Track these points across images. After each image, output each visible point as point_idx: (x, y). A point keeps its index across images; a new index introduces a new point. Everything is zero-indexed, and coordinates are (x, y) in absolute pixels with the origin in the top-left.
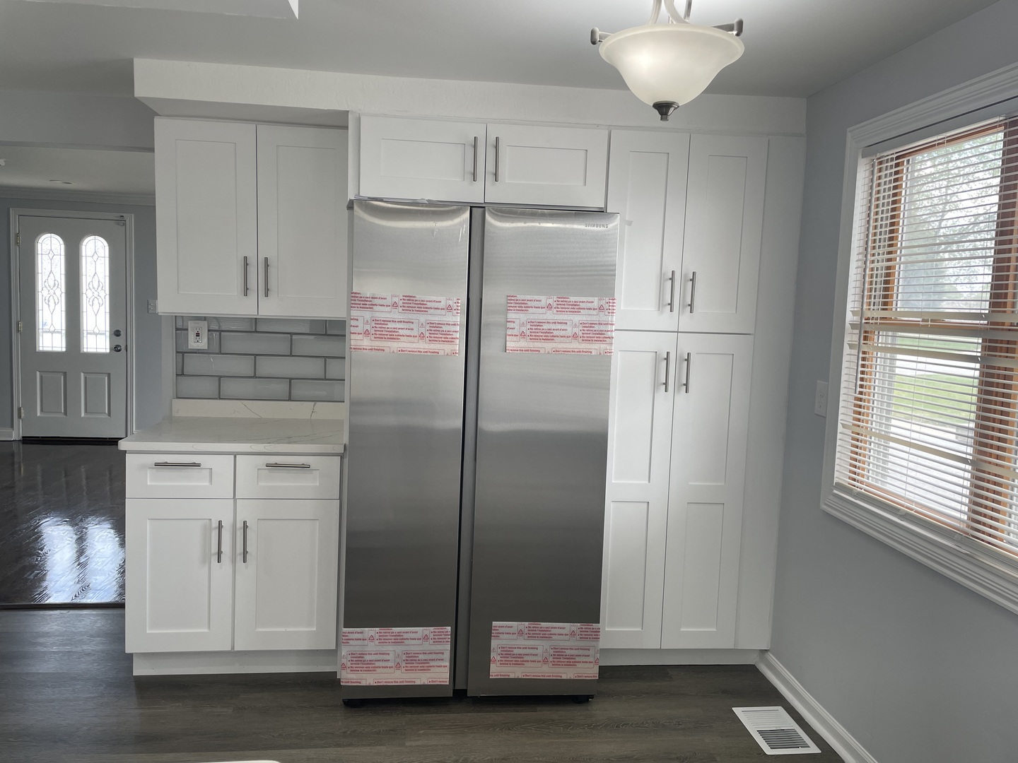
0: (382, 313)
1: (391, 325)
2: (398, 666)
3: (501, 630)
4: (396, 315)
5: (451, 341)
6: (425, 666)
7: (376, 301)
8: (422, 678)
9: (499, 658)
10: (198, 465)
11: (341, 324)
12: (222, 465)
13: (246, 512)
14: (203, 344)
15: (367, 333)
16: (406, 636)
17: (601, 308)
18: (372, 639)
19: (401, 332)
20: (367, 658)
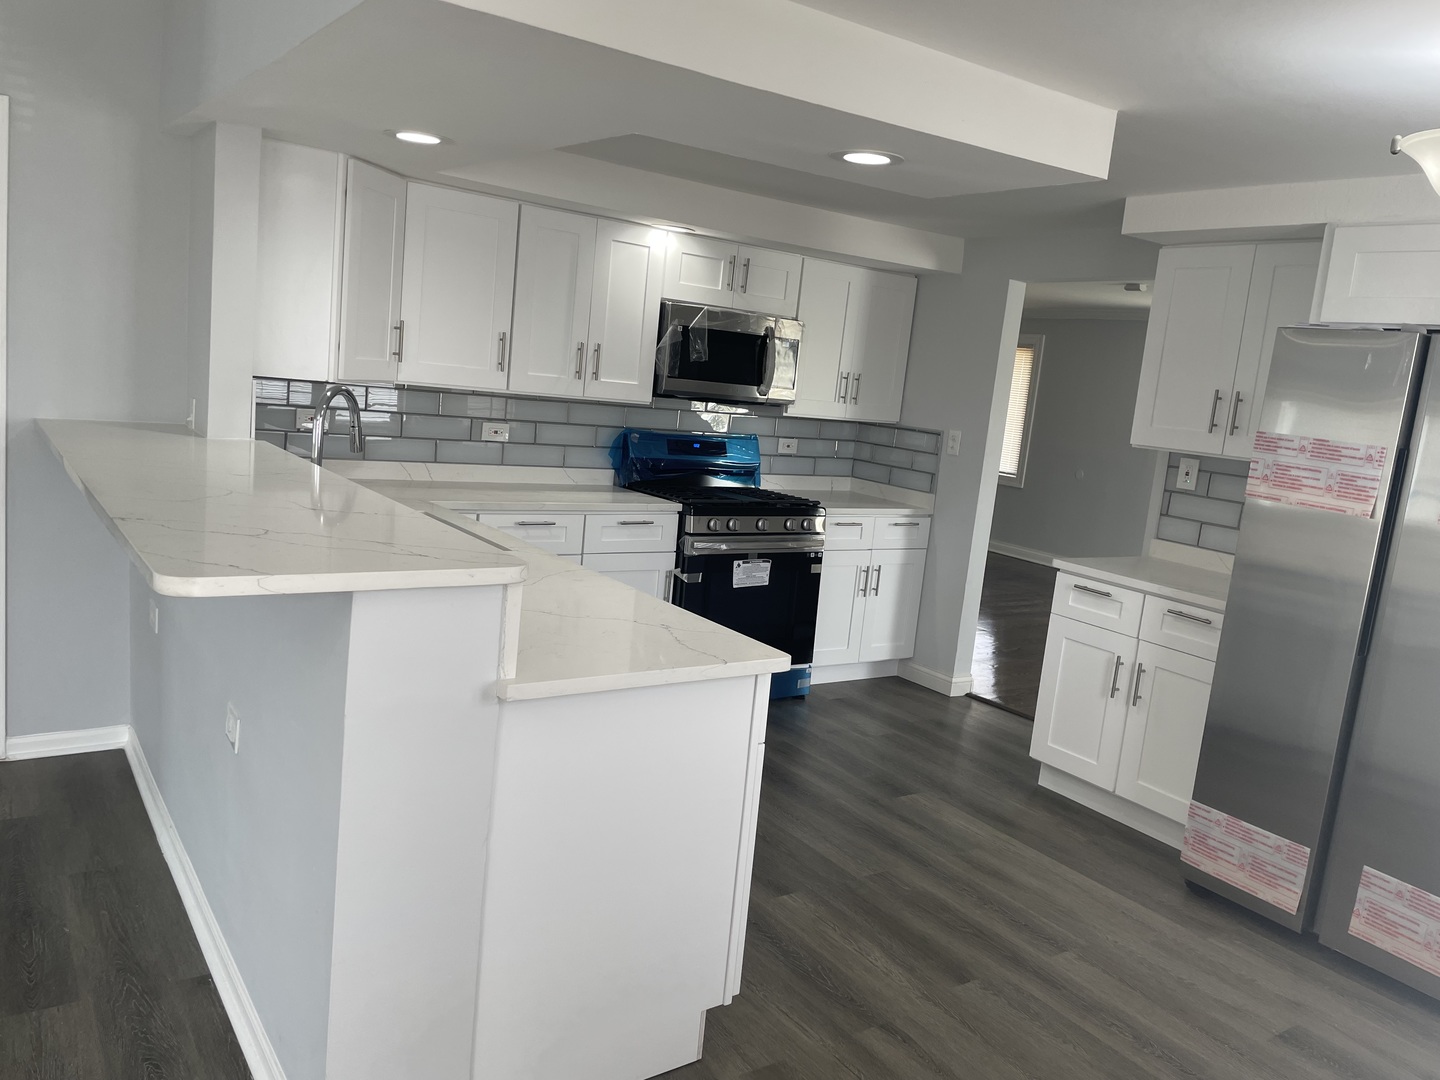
0: (1285, 457)
1: (1294, 472)
2: (1241, 867)
3: (1374, 880)
4: (1302, 460)
5: (1361, 495)
6: (1272, 881)
7: (1282, 443)
8: (1266, 894)
9: (1364, 913)
10: (1107, 595)
11: (1246, 465)
12: (1131, 600)
13: (1147, 658)
14: (1190, 484)
15: (1265, 478)
16: (1256, 837)
18: (1218, 823)
19: (1305, 481)
20: (1211, 843)
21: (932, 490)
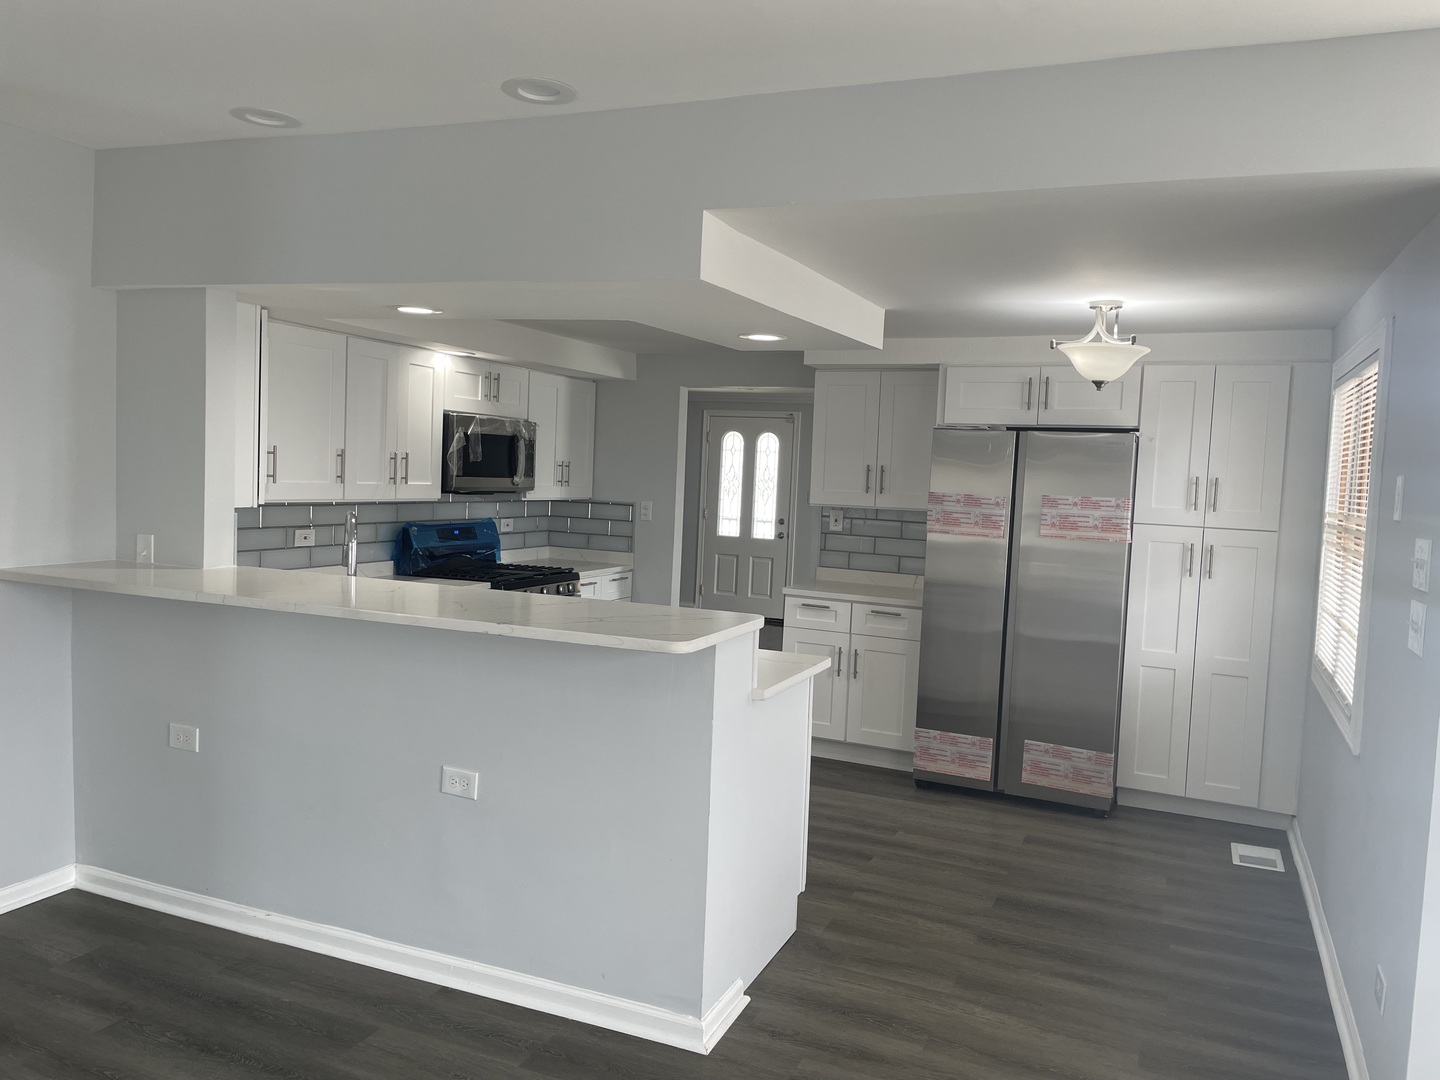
0: (949, 507)
1: (955, 515)
2: (953, 761)
3: (1031, 747)
4: (959, 508)
5: (998, 528)
6: (973, 765)
7: (945, 498)
8: (970, 774)
9: (1029, 768)
10: (828, 607)
11: (925, 513)
12: (843, 609)
13: (859, 644)
14: (839, 528)
15: (938, 520)
16: (959, 740)
17: (1118, 506)
18: (935, 738)
19: (962, 520)
20: (931, 751)
21: (630, 549)
